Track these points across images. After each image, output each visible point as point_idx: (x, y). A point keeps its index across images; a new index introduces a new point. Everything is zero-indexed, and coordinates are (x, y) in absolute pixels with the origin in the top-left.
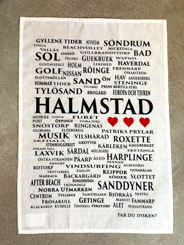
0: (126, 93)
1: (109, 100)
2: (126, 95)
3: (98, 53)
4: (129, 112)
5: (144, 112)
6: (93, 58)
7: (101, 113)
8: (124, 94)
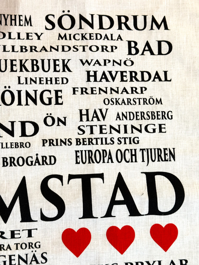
0: (110, 158)
1: (65, 179)
2: (112, 162)
3: (29, 48)
4: (121, 211)
5: (162, 207)
6: (14, 63)
7: (44, 218)
8: (106, 159)
